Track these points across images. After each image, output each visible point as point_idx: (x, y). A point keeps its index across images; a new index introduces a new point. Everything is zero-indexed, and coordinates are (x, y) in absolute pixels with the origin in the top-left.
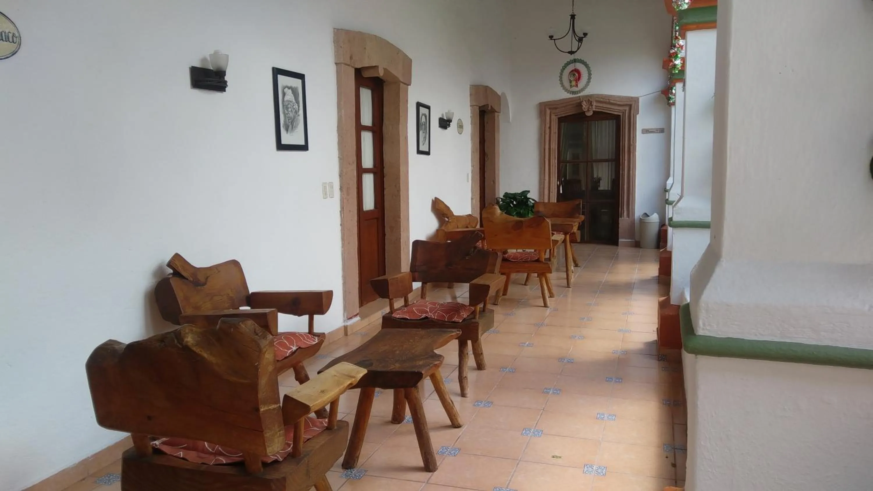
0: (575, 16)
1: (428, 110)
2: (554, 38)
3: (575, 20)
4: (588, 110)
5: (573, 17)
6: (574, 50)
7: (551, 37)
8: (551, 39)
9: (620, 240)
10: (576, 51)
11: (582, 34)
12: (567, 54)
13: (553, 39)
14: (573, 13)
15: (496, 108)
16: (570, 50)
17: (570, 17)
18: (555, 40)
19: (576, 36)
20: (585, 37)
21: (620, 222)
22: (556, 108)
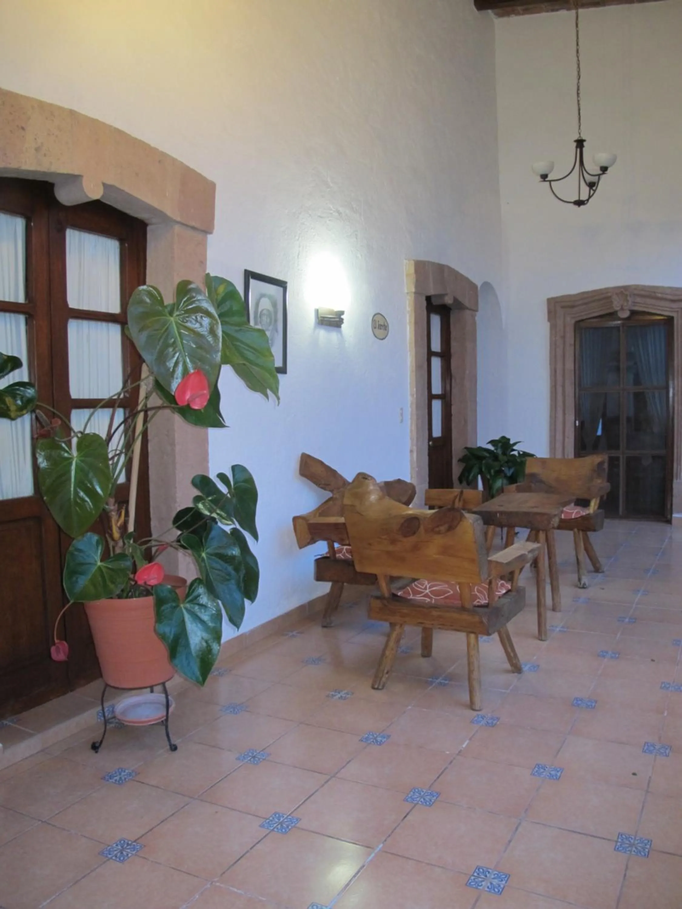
0: (585, 144)
1: (281, 289)
2: (549, 178)
3: (584, 149)
4: (622, 309)
5: (580, 143)
6: (584, 197)
7: (544, 177)
8: (545, 181)
9: (675, 515)
10: (588, 200)
11: (599, 168)
12: (572, 205)
13: (547, 179)
14: (580, 137)
15: (466, 302)
16: (576, 198)
17: (575, 144)
18: (550, 181)
19: (584, 172)
20: (604, 173)
21: (674, 486)
22: (573, 307)
